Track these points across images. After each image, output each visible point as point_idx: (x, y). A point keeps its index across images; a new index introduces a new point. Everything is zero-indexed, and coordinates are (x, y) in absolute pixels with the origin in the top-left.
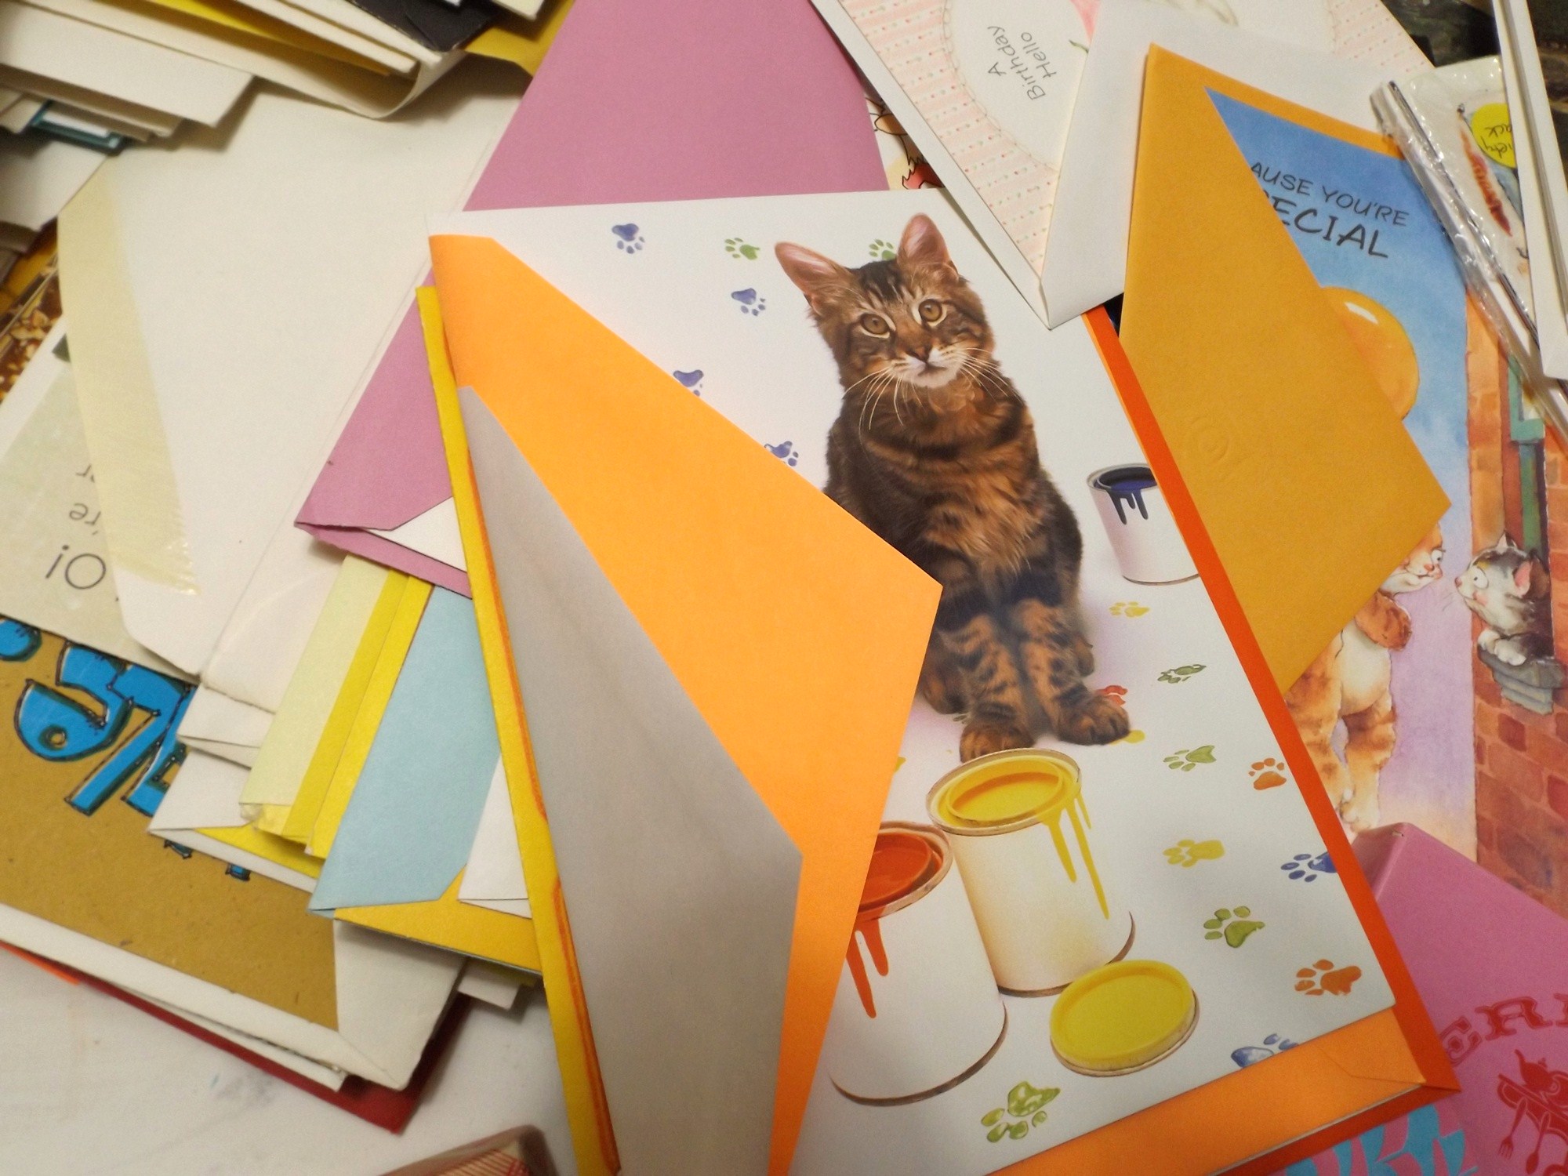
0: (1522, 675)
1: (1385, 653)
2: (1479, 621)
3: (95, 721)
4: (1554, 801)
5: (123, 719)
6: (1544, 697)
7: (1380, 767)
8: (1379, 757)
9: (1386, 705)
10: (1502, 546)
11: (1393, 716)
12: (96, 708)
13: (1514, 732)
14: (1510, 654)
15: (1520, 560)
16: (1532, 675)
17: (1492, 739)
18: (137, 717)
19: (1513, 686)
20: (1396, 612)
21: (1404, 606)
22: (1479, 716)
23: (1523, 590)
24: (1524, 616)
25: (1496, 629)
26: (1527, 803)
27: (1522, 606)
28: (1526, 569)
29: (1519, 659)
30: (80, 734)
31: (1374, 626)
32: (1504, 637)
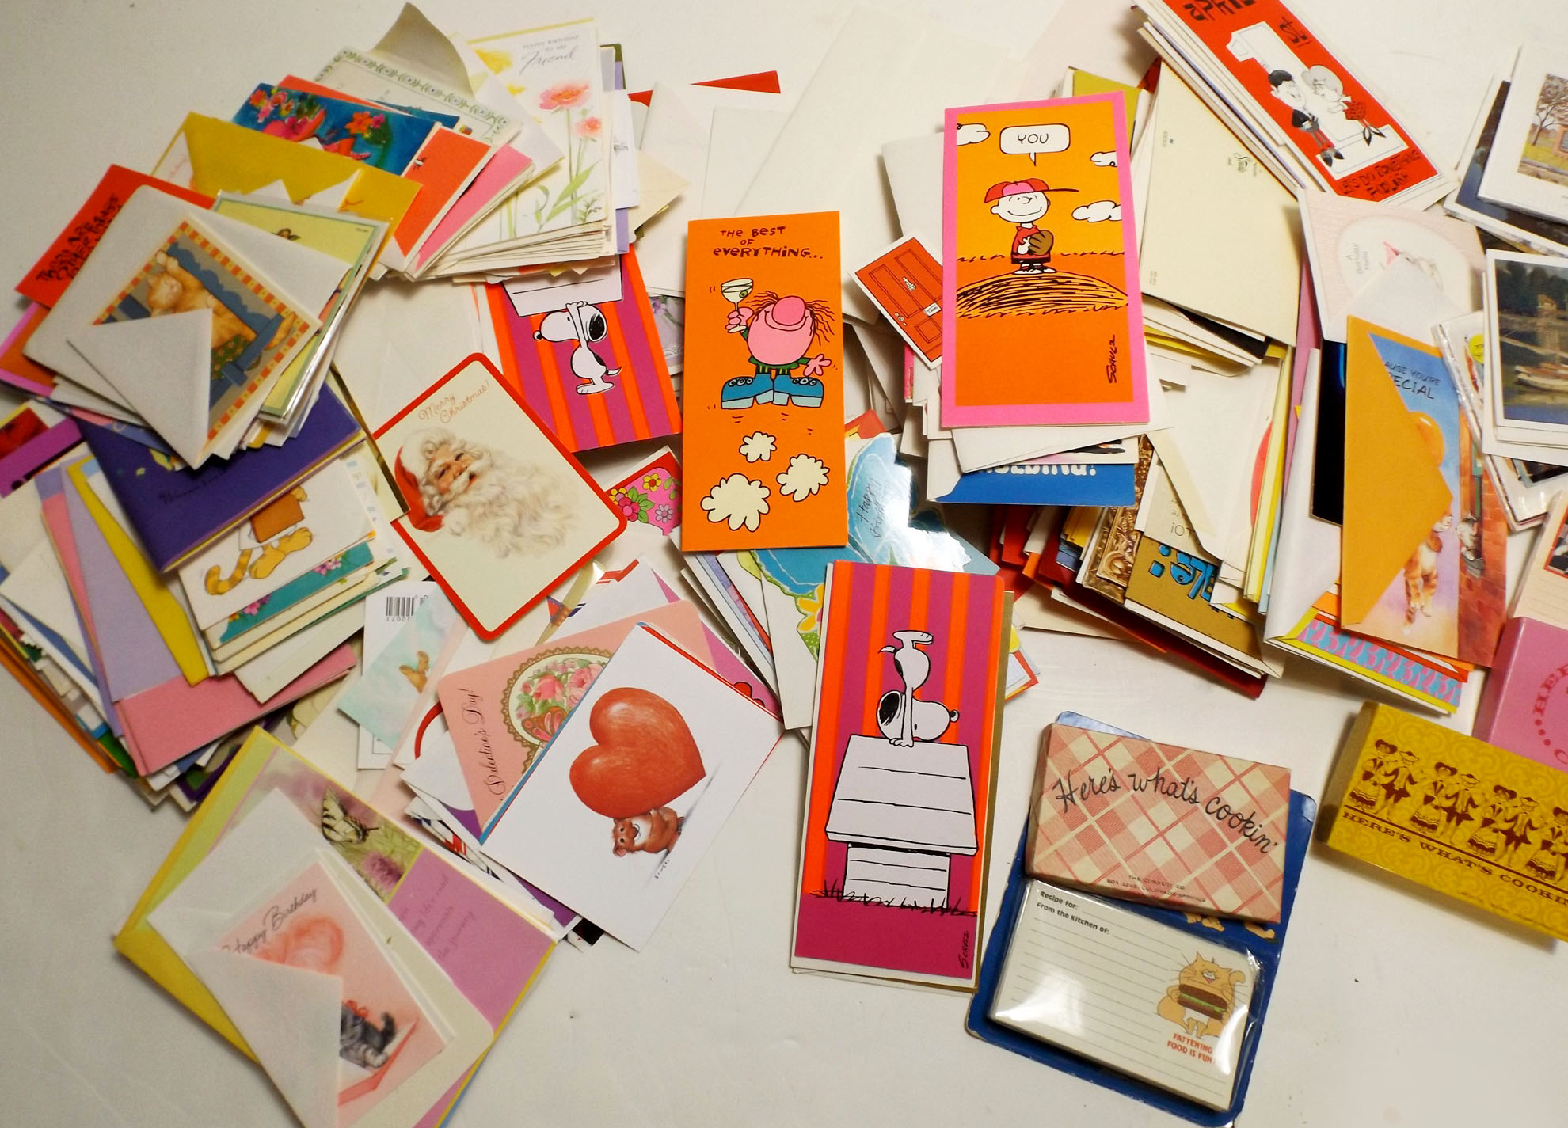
0: (1473, 564)
1: (1435, 553)
2: (1462, 544)
3: (1189, 573)
4: (1479, 610)
5: (1195, 574)
6: (1478, 572)
7: (1432, 594)
8: (1433, 591)
9: (1435, 573)
10: (1469, 516)
11: (1436, 577)
12: (1188, 570)
13: (1470, 584)
14: (1470, 557)
15: (1474, 521)
16: (1474, 564)
17: (1464, 586)
18: (1198, 572)
19: (1471, 568)
20: (1438, 539)
21: (1441, 536)
22: (1461, 578)
23: (1474, 533)
24: (1475, 542)
25: (1467, 547)
26: (1472, 609)
27: (1474, 539)
28: (1476, 525)
29: (1472, 558)
30: (1186, 578)
31: (1432, 544)
32: (1469, 550)
